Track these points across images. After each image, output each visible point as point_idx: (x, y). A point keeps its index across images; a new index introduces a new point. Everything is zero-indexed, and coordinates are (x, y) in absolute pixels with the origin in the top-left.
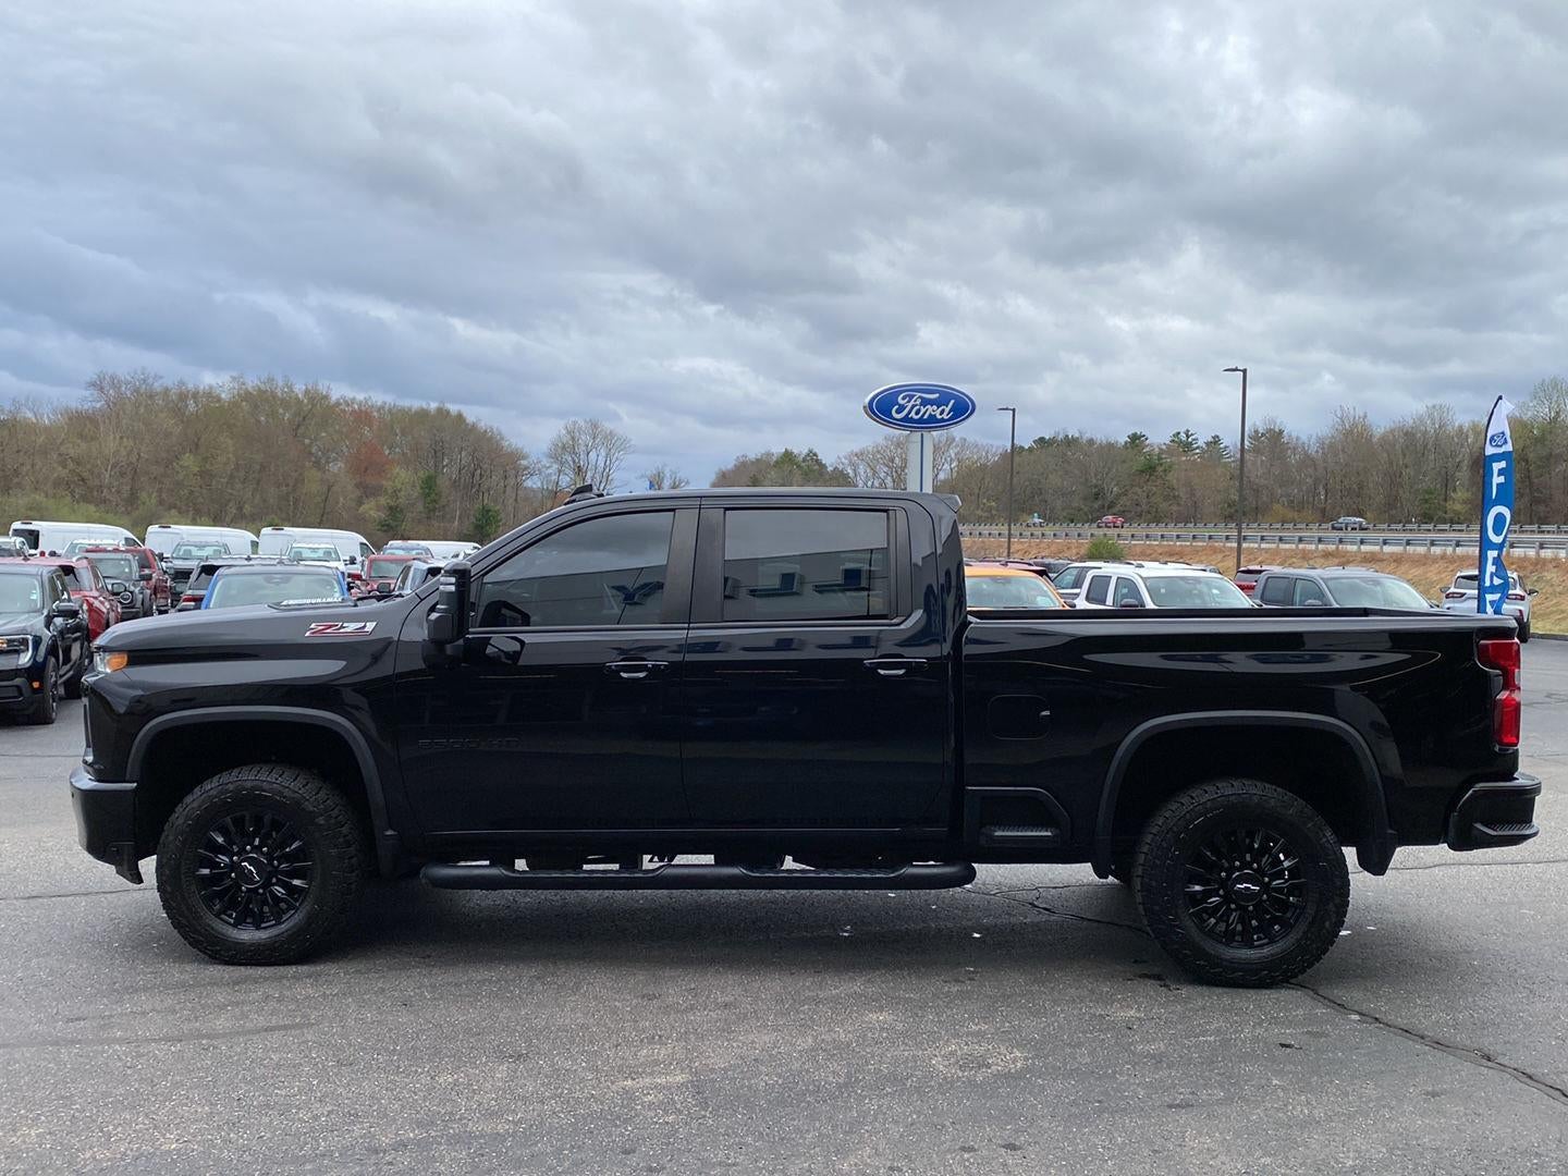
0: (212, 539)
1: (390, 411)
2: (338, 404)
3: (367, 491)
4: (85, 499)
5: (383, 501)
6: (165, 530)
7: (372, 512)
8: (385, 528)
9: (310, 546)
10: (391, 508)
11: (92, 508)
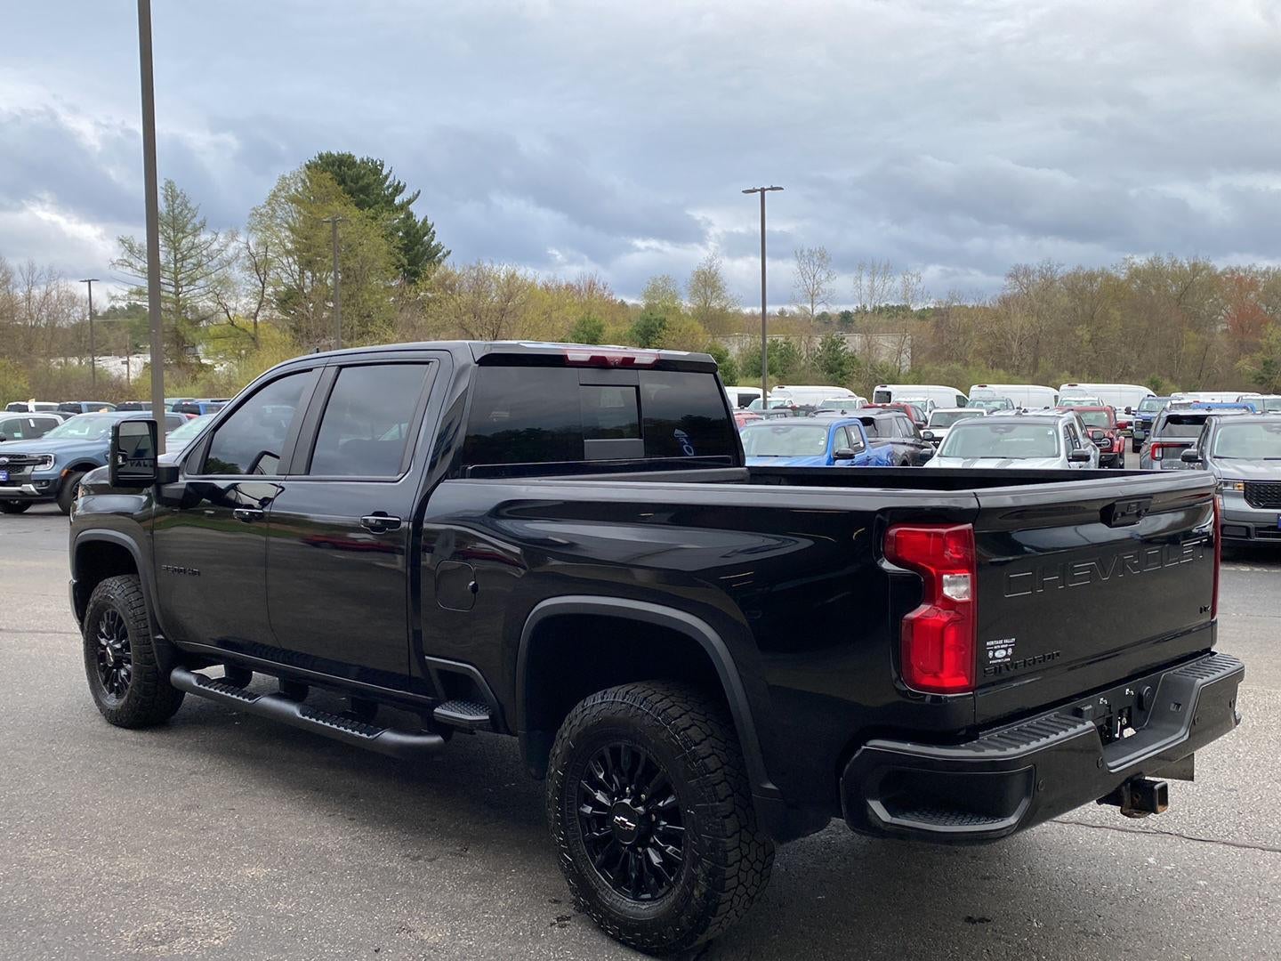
0: (999, 396)
1: (1275, 274)
2: (1223, 273)
3: (1244, 348)
4: (995, 365)
5: (1259, 356)
6: (982, 388)
7: (1246, 367)
8: (1260, 381)
9: (1077, 399)
10: (1265, 363)
11: (1001, 372)
